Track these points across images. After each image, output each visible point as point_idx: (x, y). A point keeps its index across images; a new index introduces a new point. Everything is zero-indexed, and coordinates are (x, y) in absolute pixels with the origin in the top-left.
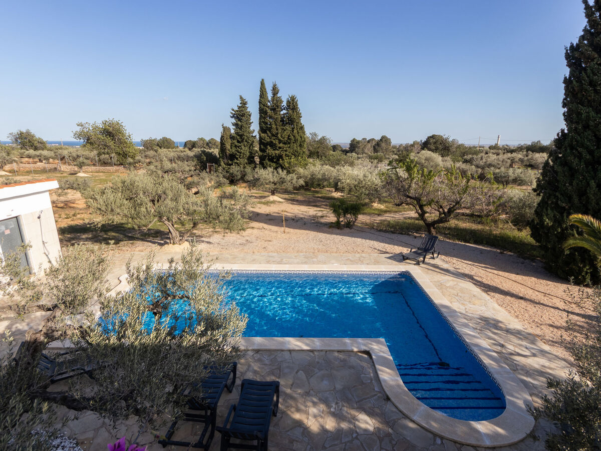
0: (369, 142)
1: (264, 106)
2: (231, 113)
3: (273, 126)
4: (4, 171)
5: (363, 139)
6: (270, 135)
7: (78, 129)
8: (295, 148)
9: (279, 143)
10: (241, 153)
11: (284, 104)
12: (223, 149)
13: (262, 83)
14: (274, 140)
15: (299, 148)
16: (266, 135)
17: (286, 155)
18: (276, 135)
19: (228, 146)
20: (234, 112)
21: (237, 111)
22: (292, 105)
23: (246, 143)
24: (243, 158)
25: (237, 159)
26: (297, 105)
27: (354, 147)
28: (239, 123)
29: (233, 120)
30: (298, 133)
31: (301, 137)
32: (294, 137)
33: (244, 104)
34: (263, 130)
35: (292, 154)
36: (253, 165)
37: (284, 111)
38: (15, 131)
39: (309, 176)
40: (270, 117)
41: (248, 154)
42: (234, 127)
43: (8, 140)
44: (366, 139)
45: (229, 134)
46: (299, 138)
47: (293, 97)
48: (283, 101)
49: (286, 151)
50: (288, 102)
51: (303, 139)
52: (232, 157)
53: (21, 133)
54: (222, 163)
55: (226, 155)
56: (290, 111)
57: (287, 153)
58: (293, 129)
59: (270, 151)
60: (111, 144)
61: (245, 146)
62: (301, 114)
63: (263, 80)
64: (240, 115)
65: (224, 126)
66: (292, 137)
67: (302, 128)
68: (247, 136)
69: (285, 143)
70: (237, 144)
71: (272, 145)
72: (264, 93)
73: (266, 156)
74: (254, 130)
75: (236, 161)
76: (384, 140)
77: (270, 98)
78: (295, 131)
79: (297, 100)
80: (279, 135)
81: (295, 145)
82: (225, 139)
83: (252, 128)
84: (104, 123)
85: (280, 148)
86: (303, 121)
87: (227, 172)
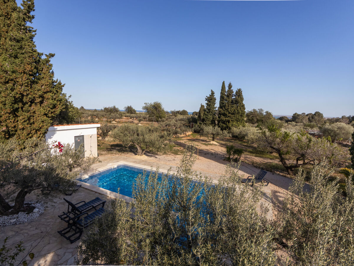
0: (307, 115)
1: (223, 94)
2: (206, 98)
3: (226, 105)
4: (115, 121)
5: (303, 113)
6: (224, 109)
7: (145, 105)
8: (238, 117)
9: (229, 114)
10: (207, 118)
11: (234, 93)
12: (199, 116)
13: (223, 83)
14: (226, 112)
15: (240, 117)
16: (222, 110)
17: (232, 121)
18: (227, 110)
19: (202, 115)
20: (207, 98)
21: (209, 97)
22: (239, 93)
23: (211, 113)
24: (209, 121)
25: (205, 121)
26: (241, 94)
27: (295, 119)
28: (209, 103)
29: (206, 102)
30: (240, 109)
31: (242, 111)
32: (238, 111)
33: (213, 93)
34: (221, 107)
35: (236, 120)
36: (213, 125)
37: (234, 97)
38: (127, 106)
39: (238, 133)
40: (226, 100)
41: (211, 119)
42: (206, 105)
43: (124, 110)
44: (305, 113)
45: (203, 109)
46: (241, 111)
47: (240, 89)
48: (234, 92)
49: (232, 118)
50: (237, 92)
51: (243, 112)
52: (203, 120)
53: (128, 107)
54: (198, 123)
55: (201, 119)
56: (237, 97)
57: (233, 119)
58: (238, 106)
59: (223, 118)
60: (155, 112)
61: (210, 115)
62: (243, 98)
63: (224, 82)
64: (211, 100)
65: (202, 104)
66: (237, 111)
67: (243, 106)
68: (212, 110)
69: (232, 114)
70: (206, 113)
71: (224, 115)
72: (224, 88)
73: (220, 120)
74: (216, 107)
75: (205, 122)
76: (318, 114)
77: (227, 90)
78: (239, 108)
79: (242, 91)
80: (229, 110)
81: (238, 115)
82: (201, 111)
83: (215, 106)
84: (155, 103)
85: (229, 116)
86: (244, 102)
87: (200, 127)
